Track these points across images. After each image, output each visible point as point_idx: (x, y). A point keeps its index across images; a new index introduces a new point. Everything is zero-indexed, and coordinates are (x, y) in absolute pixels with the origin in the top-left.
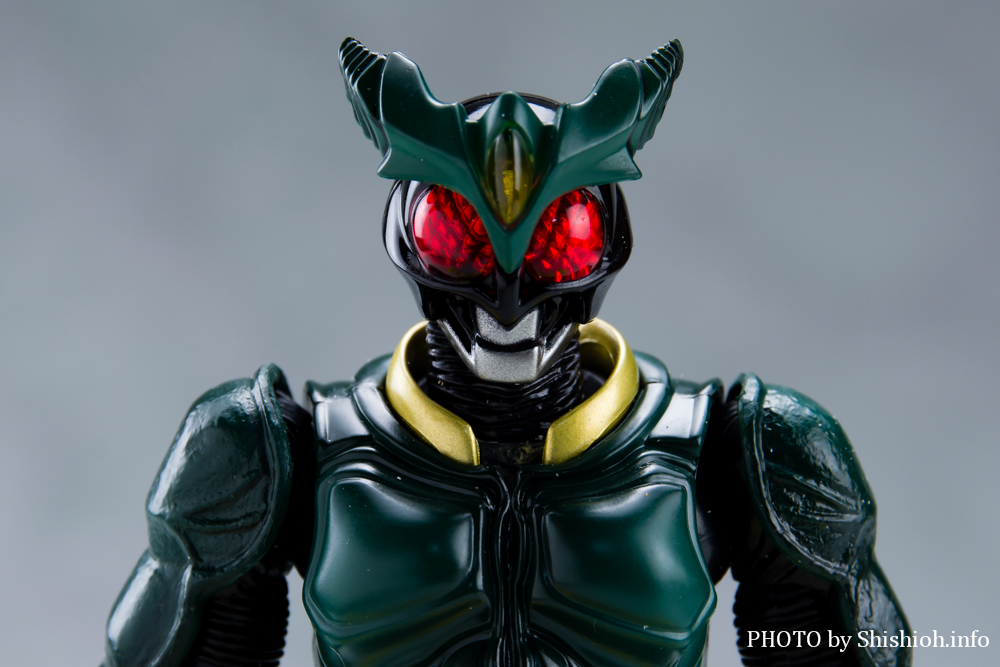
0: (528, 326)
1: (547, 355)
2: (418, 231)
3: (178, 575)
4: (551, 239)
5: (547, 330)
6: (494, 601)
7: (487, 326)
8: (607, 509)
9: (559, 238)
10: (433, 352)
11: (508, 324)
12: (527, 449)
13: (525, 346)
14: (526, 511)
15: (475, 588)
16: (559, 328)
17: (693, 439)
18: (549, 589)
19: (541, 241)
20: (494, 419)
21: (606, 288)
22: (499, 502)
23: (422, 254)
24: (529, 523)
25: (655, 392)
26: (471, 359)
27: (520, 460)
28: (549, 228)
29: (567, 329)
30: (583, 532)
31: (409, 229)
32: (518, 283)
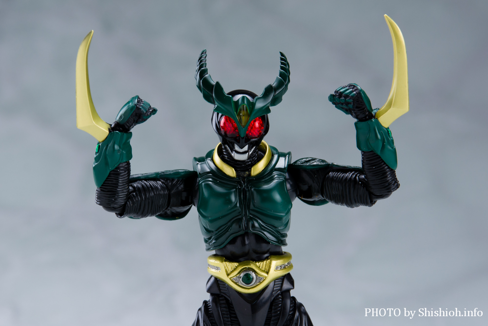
0: (246, 148)
1: (250, 153)
2: (222, 124)
4: (252, 128)
6: (242, 209)
7: (237, 148)
8: (266, 187)
10: (224, 150)
11: (242, 148)
12: (247, 173)
13: (245, 153)
14: (248, 188)
15: (237, 206)
16: (252, 147)
17: (285, 168)
18: (254, 206)
19: (250, 129)
20: (240, 166)
22: (241, 185)
23: (222, 129)
24: (249, 191)
25: (276, 157)
26: (233, 155)
27: (245, 175)
28: (251, 125)
30: (261, 192)
31: (219, 123)
32: (244, 139)
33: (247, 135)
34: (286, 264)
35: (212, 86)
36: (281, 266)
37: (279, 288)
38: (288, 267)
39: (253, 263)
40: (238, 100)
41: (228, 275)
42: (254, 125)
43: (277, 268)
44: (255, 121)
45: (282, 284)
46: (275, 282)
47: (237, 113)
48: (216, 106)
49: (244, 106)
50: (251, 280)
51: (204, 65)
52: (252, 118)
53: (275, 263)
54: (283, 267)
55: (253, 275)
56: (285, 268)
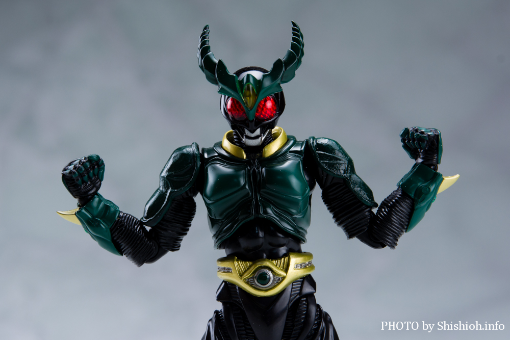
0: (258, 132)
1: (263, 138)
2: (229, 107)
3: (166, 192)
4: (262, 109)
5: (263, 132)
6: (251, 191)
7: (247, 132)
8: (279, 167)
9: (264, 109)
10: (235, 137)
11: (253, 132)
13: (257, 137)
14: (258, 168)
15: (246, 188)
16: (266, 131)
19: (260, 110)
21: (277, 121)
22: (251, 166)
23: (229, 113)
25: (292, 142)
26: (244, 140)
27: (256, 158)
28: (261, 106)
29: (268, 131)
31: (226, 104)
32: (254, 122)
33: (256, 118)
34: (307, 263)
35: (215, 64)
36: (301, 265)
37: (298, 292)
38: (309, 267)
39: (269, 261)
40: (243, 79)
41: (241, 276)
42: (265, 105)
43: (296, 267)
44: (265, 101)
45: (301, 287)
46: (293, 285)
47: (242, 94)
48: (220, 87)
49: (249, 85)
50: (267, 280)
51: (207, 43)
52: (261, 98)
53: (294, 260)
54: (303, 266)
55: (270, 274)
56: (305, 267)
